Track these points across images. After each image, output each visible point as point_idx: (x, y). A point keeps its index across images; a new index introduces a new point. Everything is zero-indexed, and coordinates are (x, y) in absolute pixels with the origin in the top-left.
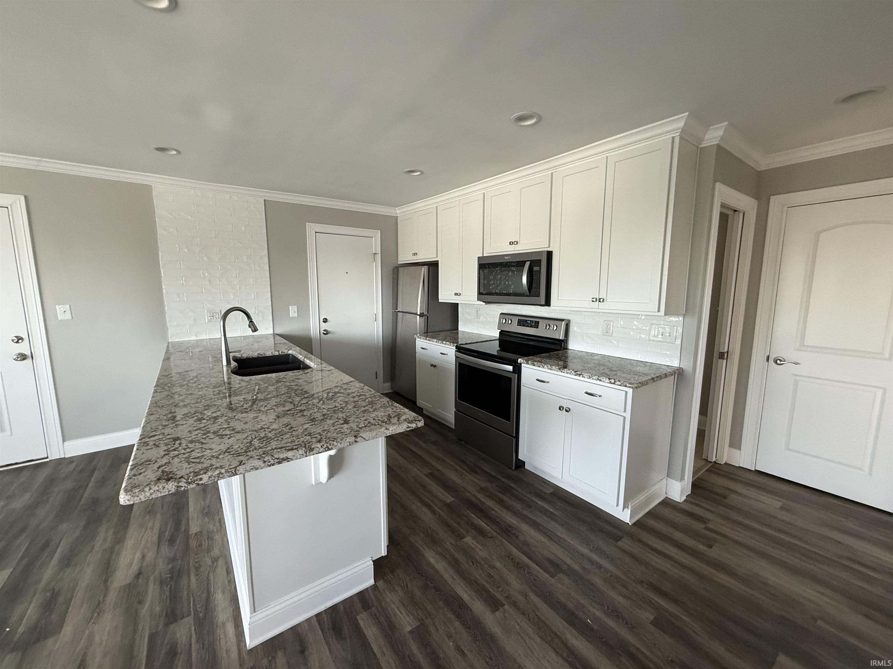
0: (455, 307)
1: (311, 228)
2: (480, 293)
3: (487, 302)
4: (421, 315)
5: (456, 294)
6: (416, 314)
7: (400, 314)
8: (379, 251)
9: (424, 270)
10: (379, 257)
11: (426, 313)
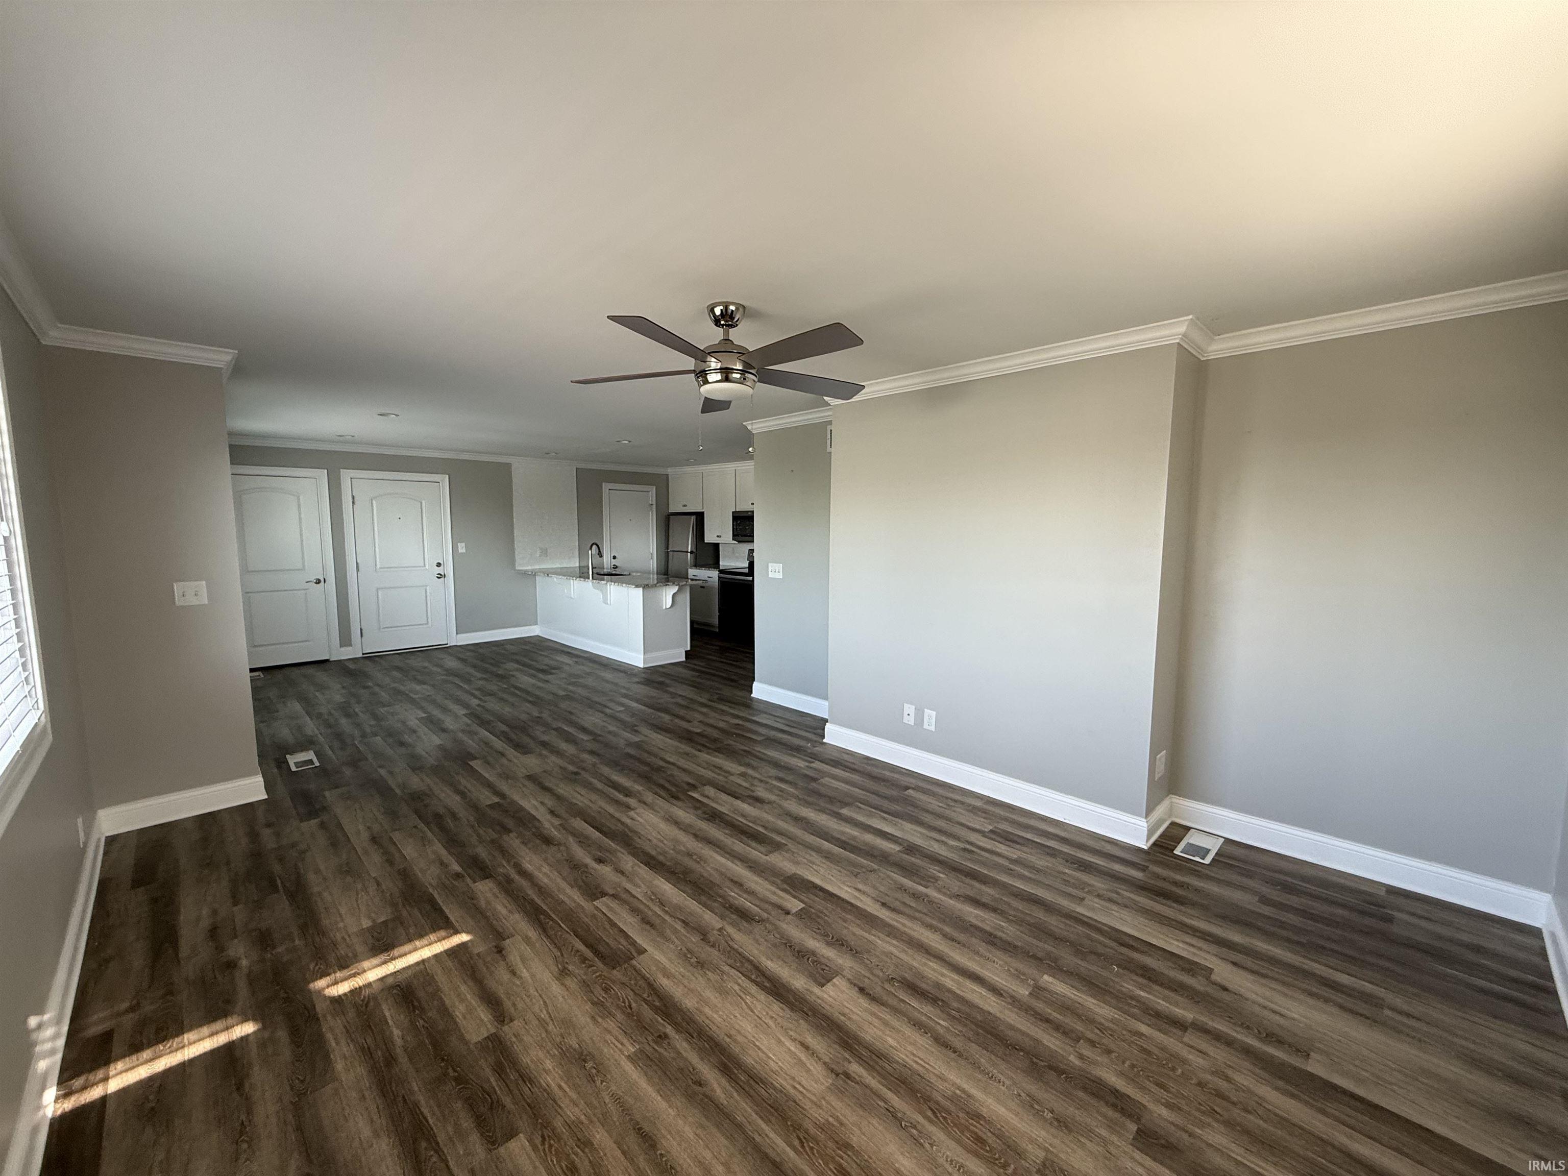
0: (716, 546)
1: (606, 487)
2: (734, 535)
3: (739, 542)
4: (692, 552)
5: (718, 536)
6: (687, 552)
7: (671, 553)
8: (654, 503)
9: (693, 518)
10: (654, 507)
11: (694, 551)
